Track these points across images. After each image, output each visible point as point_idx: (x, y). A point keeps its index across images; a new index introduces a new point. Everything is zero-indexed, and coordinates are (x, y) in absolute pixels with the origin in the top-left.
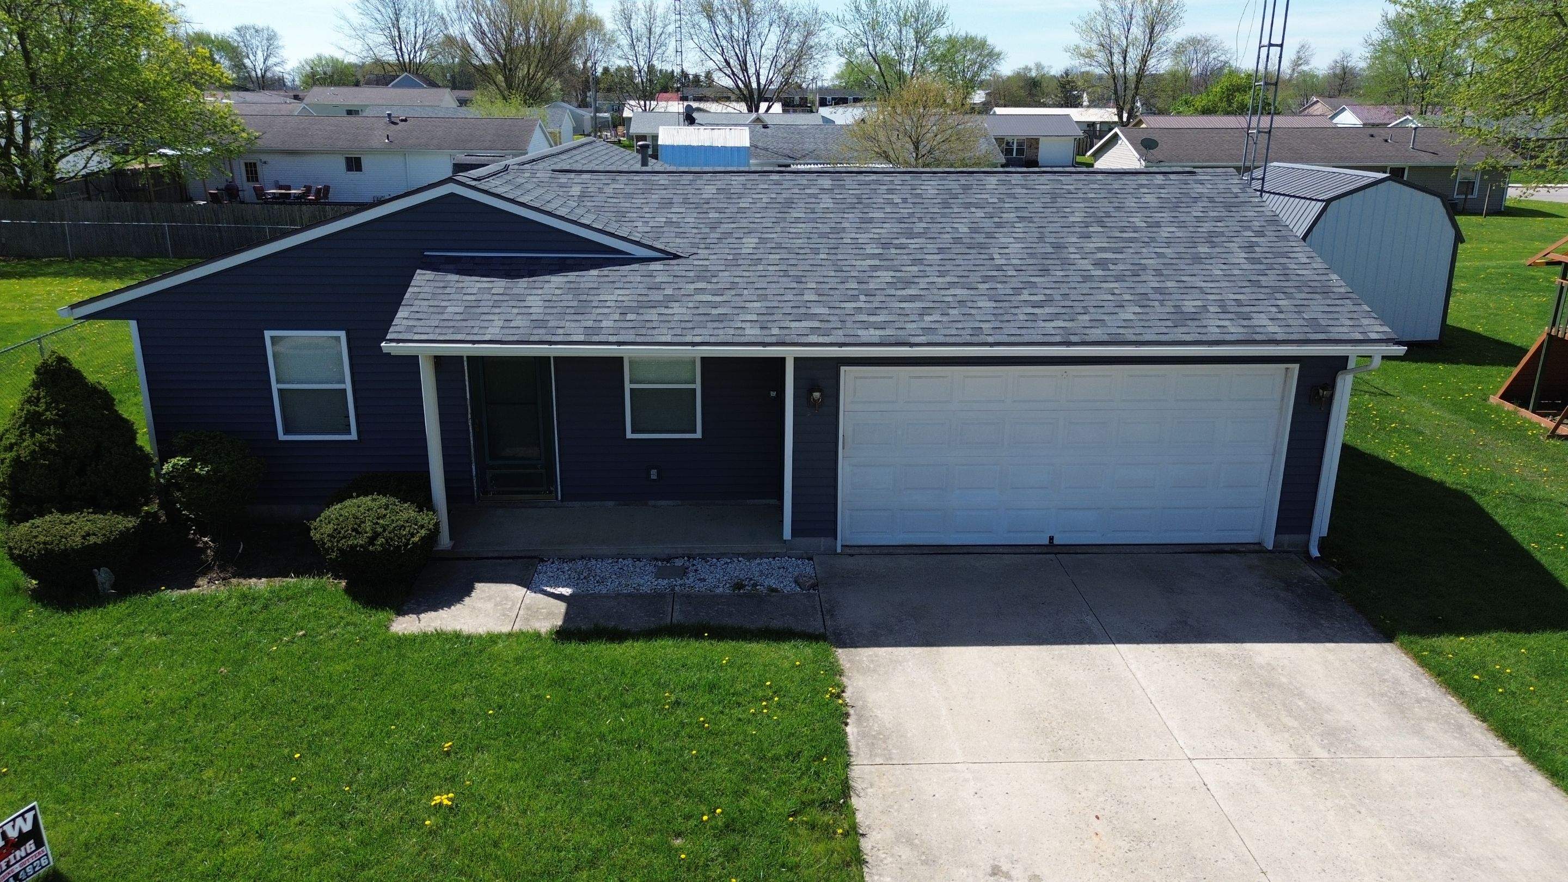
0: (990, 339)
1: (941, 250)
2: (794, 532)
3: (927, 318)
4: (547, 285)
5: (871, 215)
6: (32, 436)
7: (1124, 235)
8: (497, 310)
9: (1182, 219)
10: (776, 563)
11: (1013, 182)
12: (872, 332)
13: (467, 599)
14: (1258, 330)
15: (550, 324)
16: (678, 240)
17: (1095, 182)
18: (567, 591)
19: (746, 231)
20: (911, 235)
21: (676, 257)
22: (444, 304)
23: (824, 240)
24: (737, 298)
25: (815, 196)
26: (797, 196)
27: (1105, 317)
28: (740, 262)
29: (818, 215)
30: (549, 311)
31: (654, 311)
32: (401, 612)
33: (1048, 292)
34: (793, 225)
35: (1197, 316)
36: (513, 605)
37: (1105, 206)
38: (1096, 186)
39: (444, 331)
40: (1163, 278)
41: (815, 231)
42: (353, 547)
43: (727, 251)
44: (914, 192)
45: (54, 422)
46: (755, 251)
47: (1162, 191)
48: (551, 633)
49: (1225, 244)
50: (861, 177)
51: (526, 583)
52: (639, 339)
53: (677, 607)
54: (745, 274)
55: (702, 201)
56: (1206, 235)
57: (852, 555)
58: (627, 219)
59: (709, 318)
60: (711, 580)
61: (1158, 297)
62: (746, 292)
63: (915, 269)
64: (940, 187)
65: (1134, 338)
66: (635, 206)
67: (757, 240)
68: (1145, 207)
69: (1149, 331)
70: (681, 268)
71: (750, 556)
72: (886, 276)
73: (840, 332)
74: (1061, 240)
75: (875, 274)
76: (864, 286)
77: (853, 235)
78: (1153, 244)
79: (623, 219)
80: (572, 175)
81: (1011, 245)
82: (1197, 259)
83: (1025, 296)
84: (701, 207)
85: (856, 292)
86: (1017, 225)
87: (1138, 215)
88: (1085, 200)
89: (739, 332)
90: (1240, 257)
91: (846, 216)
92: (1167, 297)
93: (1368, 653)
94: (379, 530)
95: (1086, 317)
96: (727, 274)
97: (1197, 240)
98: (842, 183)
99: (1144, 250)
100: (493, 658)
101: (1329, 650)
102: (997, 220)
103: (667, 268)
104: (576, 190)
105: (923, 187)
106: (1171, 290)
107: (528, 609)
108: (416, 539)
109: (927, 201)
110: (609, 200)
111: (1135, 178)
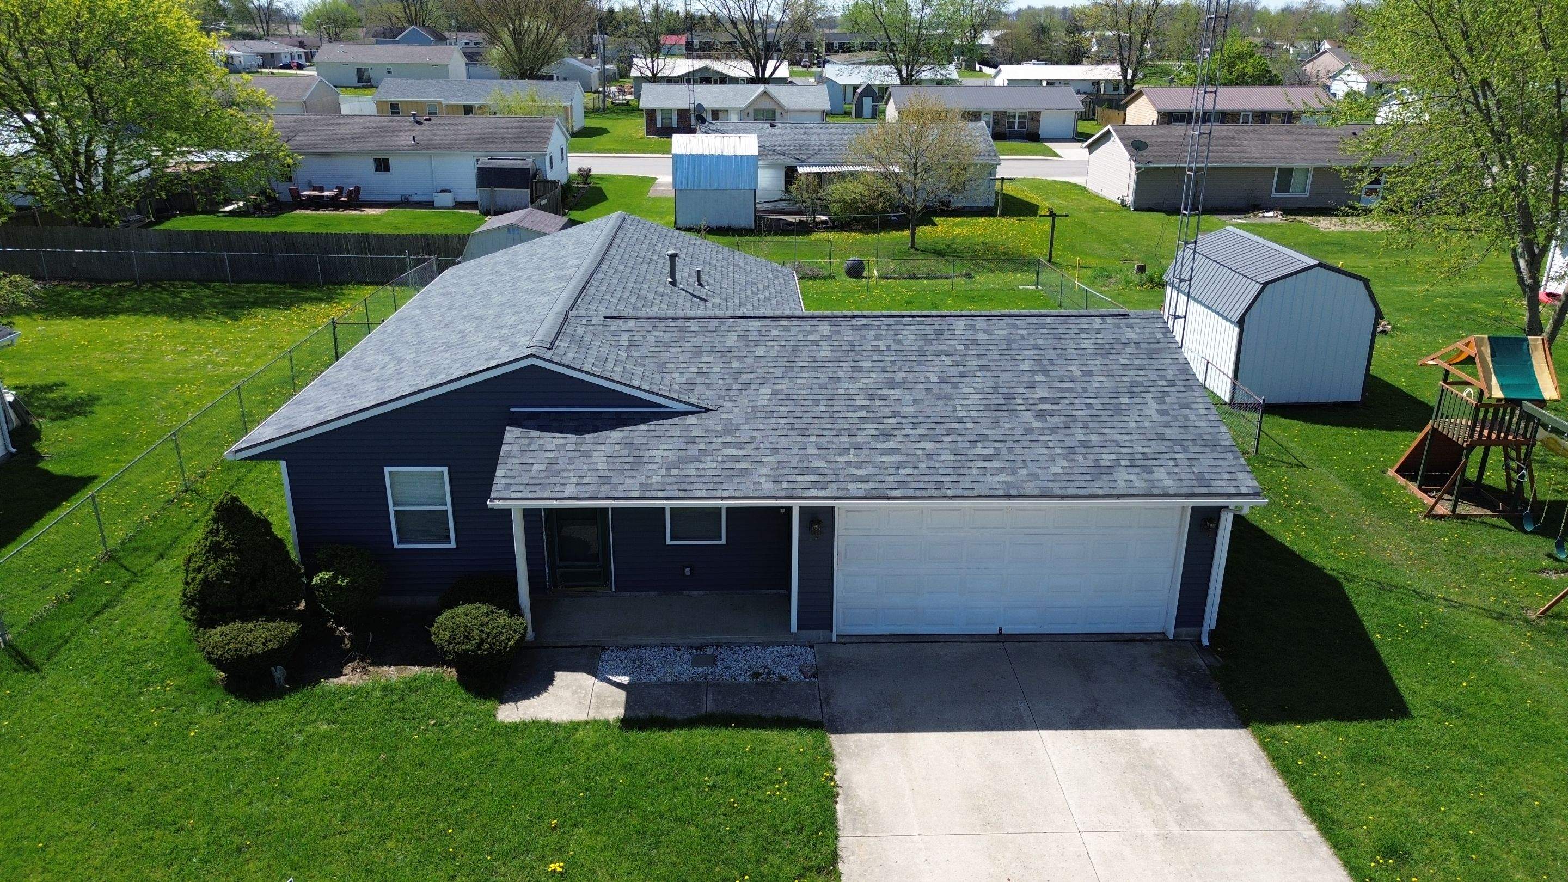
0: (949, 493)
1: (916, 401)
2: (800, 627)
3: (902, 472)
4: (608, 441)
5: (861, 364)
6: (216, 561)
7: (1063, 385)
8: (571, 467)
9: (1111, 367)
10: (785, 651)
11: (978, 327)
12: (859, 485)
13: (550, 687)
14: (1157, 484)
15: (614, 480)
16: (708, 392)
17: (1043, 326)
18: (625, 680)
19: (761, 381)
20: (891, 384)
21: (707, 410)
22: (531, 461)
23: (824, 391)
24: (754, 452)
25: (814, 343)
26: (802, 343)
27: (1039, 471)
28: (757, 415)
29: (820, 364)
30: (611, 467)
31: (691, 466)
32: (503, 701)
33: (997, 445)
34: (798, 375)
35: (1111, 470)
36: (586, 694)
37: (1051, 353)
38: (1045, 331)
39: (534, 488)
40: (1088, 431)
41: (816, 381)
42: (466, 651)
43: (747, 403)
44: (897, 338)
45: (232, 550)
46: (769, 403)
47: (1099, 336)
48: (617, 720)
49: (1143, 395)
50: (854, 322)
51: (593, 672)
52: (682, 494)
53: (710, 696)
54: (762, 427)
55: (726, 349)
56: (1128, 384)
57: (844, 644)
58: (667, 370)
59: (733, 473)
60: (735, 669)
61: (1083, 450)
62: (762, 446)
63: (893, 421)
64: (918, 333)
65: (1058, 492)
66: (672, 355)
67: (769, 392)
68: (1082, 354)
69: (1071, 485)
70: (711, 421)
71: (764, 645)
72: (871, 428)
73: (834, 486)
74: (1011, 391)
75: (862, 426)
76: (854, 439)
77: (846, 386)
78: (1084, 395)
79: (664, 370)
80: (620, 322)
81: (971, 396)
82: (1118, 410)
83: (978, 450)
84: (724, 355)
85: (847, 446)
86: (978, 374)
87: (1076, 362)
88: (1036, 346)
89: (757, 486)
90: (1152, 409)
91: (841, 364)
92: (1089, 451)
93: (1227, 738)
94: (484, 636)
95: (1024, 471)
96: (747, 427)
97: (1120, 390)
98: (839, 328)
99: (1077, 401)
100: (578, 744)
101: (1198, 736)
102: (961, 368)
103: (701, 421)
104: (624, 339)
105: (904, 333)
106: (1093, 444)
107: (598, 697)
108: (512, 643)
109: (907, 348)
110: (653, 349)
111: (1078, 321)
